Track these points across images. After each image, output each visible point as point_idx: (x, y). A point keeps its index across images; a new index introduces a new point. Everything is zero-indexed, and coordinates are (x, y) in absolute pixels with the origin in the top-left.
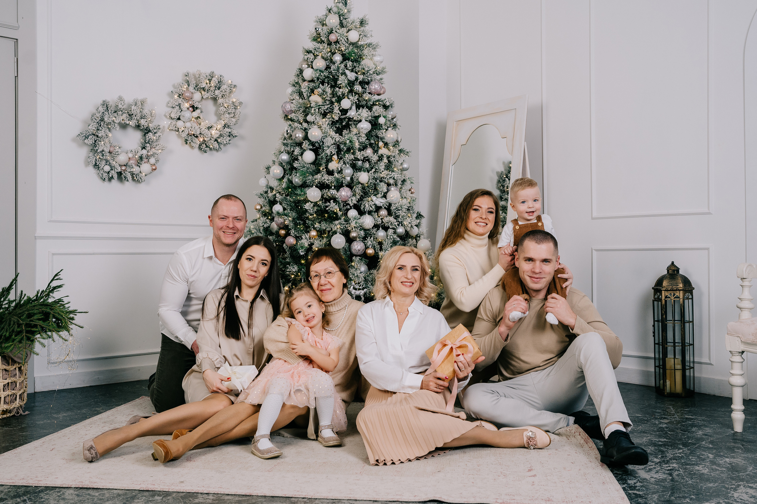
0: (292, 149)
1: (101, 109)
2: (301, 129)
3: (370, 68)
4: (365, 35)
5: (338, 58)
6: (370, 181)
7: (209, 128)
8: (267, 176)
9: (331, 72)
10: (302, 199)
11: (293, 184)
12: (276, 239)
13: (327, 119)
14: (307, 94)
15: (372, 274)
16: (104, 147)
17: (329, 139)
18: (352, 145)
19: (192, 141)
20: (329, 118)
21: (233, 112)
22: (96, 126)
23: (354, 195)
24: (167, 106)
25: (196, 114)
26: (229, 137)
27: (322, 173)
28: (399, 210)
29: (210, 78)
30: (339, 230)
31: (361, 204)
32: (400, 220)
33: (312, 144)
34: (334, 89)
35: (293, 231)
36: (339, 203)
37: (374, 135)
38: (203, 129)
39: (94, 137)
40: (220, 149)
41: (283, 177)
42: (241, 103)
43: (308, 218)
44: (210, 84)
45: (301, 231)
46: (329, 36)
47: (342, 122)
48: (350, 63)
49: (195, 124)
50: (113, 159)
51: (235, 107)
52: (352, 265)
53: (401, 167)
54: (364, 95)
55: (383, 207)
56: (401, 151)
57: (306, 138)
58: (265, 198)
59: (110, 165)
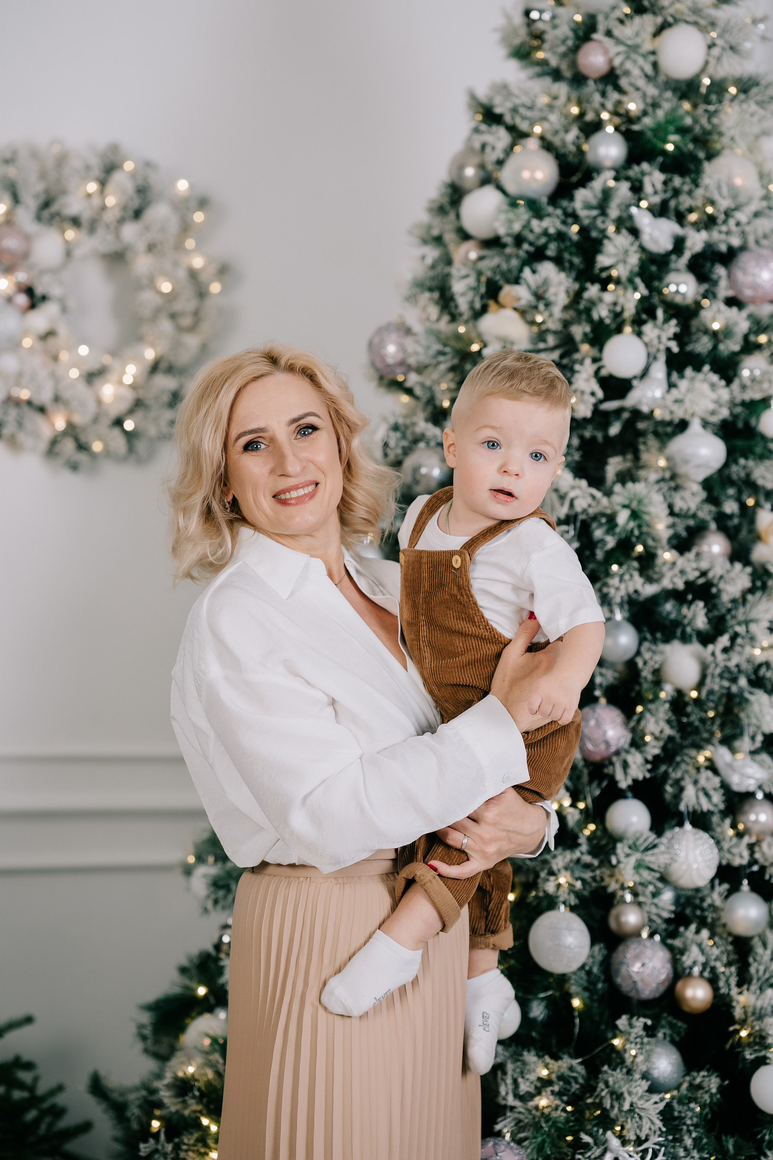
5: (608, 150)
6: (710, 680)
7: (92, 376)
9: (574, 217)
14: (473, 302)
18: (641, 525)
19: (21, 427)
23: (637, 743)
25: (40, 319)
37: (739, 484)
38: (69, 379)
40: (134, 455)
44: (102, 196)
46: (578, 48)
47: (609, 425)
48: (658, 177)
49: (36, 359)
54: (708, 312)
55: (760, 796)
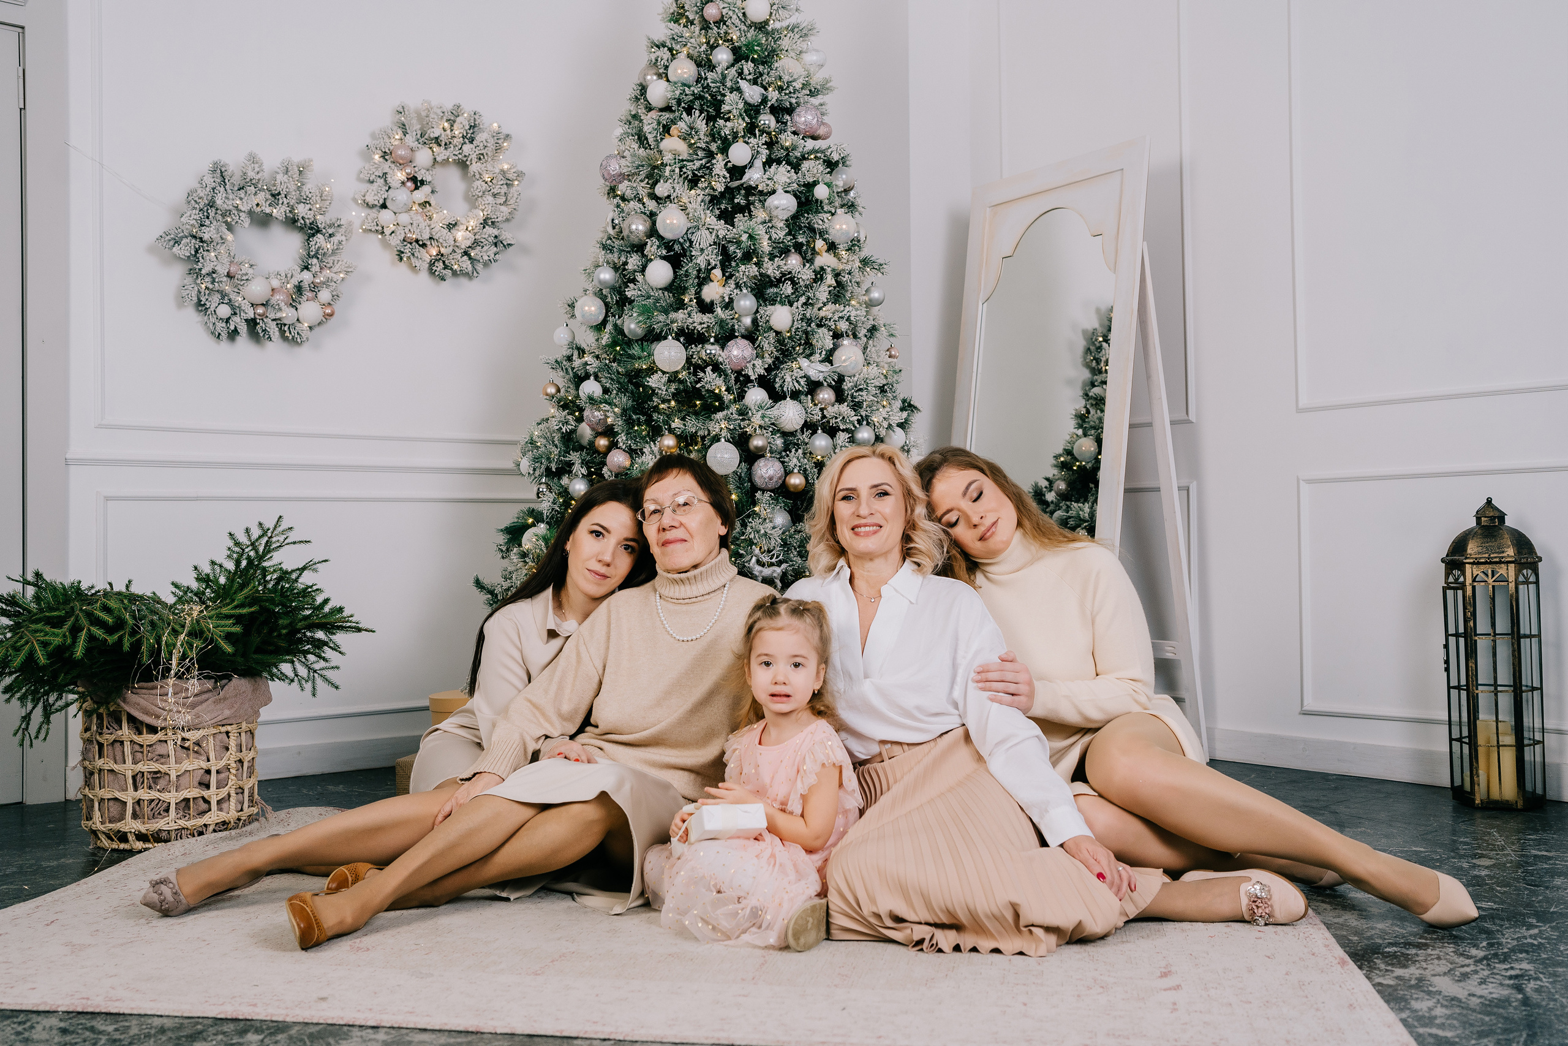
0: (623, 259)
1: (209, 180)
2: (642, 213)
3: (795, 77)
4: (784, 5)
5: (722, 56)
6: (796, 324)
7: (451, 226)
8: (571, 322)
9: (708, 87)
10: (644, 367)
11: (626, 336)
12: (588, 458)
13: (699, 191)
14: (656, 137)
15: (800, 532)
16: (215, 263)
17: (704, 233)
18: (754, 244)
19: (413, 255)
20: (704, 189)
21: (503, 191)
22: (197, 217)
23: (759, 356)
24: (359, 180)
25: (421, 195)
26: (496, 246)
27: (689, 309)
28: (861, 390)
29: (448, 116)
30: (724, 433)
31: (776, 376)
32: (863, 414)
33: (667, 245)
34: (714, 125)
35: (624, 438)
36: (726, 375)
37: (805, 227)
38: (438, 228)
39: (193, 241)
40: (475, 273)
41: (604, 323)
42: (520, 175)
43: (656, 409)
44: (452, 130)
45: (643, 438)
46: (702, 9)
47: (734, 197)
48: (750, 65)
49: (419, 217)
50: (236, 290)
51: (509, 182)
52: (754, 512)
53: (866, 298)
54: (782, 137)
55: (825, 384)
56: (865, 262)
57: (653, 232)
58: (566, 369)
59: (230, 303)
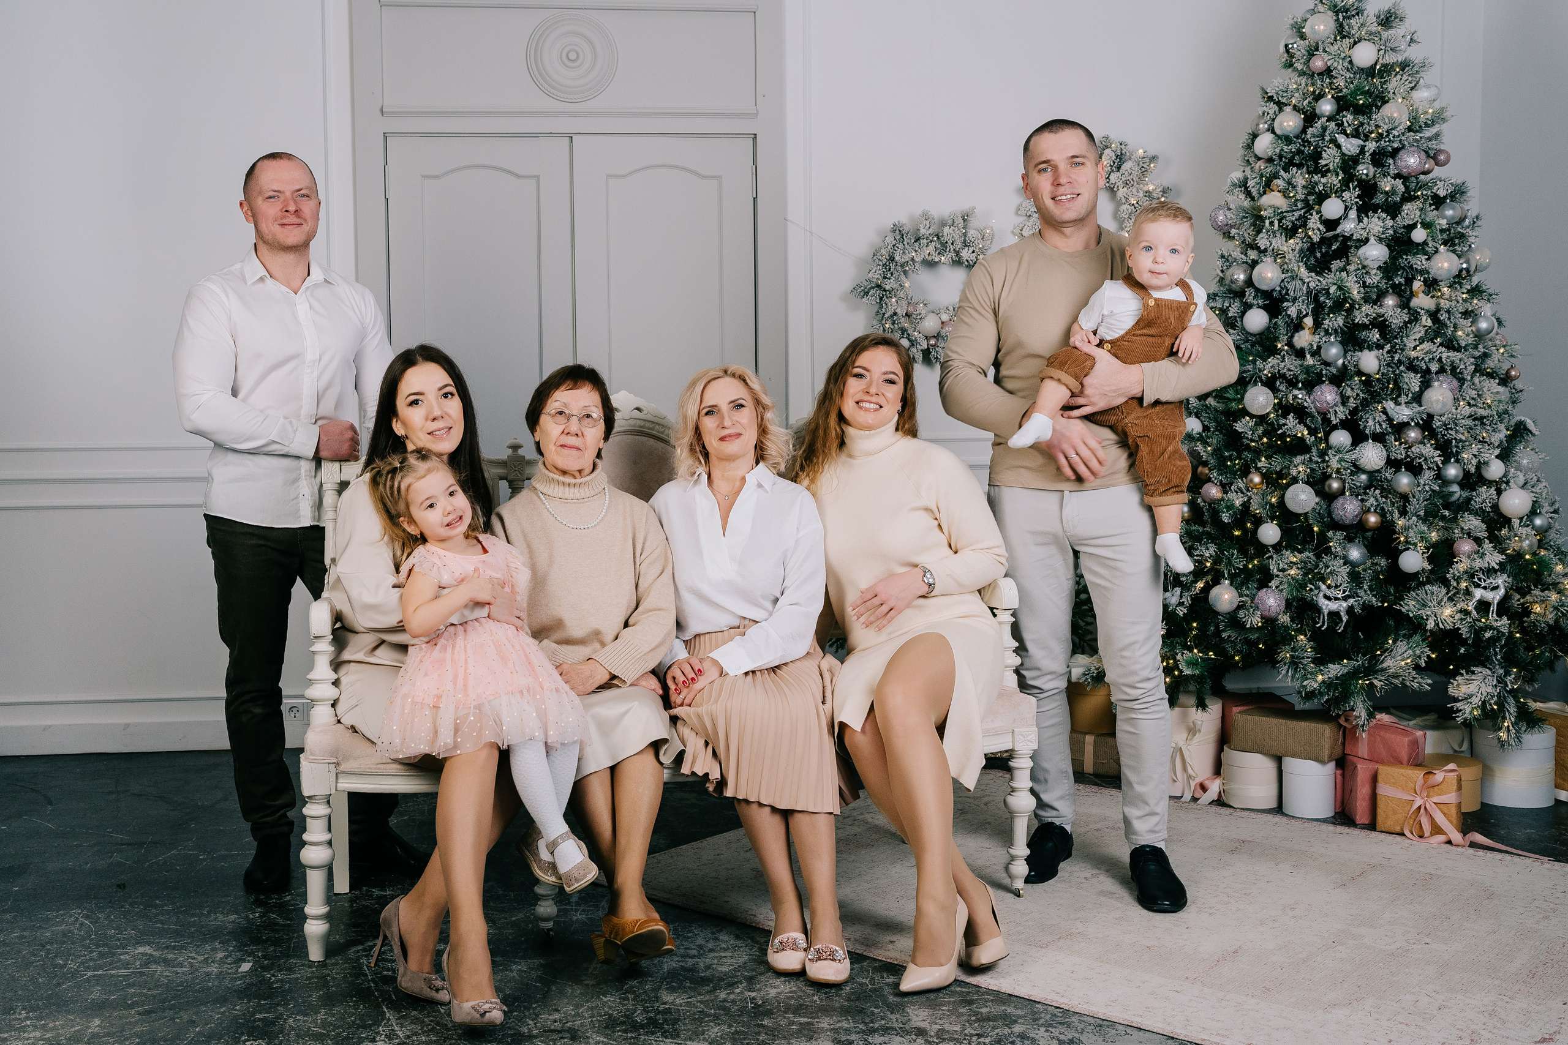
0: (1226, 304)
1: (890, 238)
2: (1243, 262)
4: (1392, 46)
5: (1326, 107)
6: (1382, 370)
9: (1307, 142)
10: (1237, 408)
13: (1298, 240)
14: (1259, 190)
15: (1376, 565)
16: (896, 307)
17: (1298, 282)
18: (1344, 294)
22: (881, 271)
23: (1343, 402)
27: (1282, 354)
28: (1449, 428)
30: (1302, 475)
31: (1359, 418)
32: (1452, 452)
33: (1264, 294)
34: (1311, 177)
35: (1217, 473)
36: (1311, 419)
37: (1403, 267)
39: (879, 291)
43: (1246, 447)
45: (1235, 473)
46: (1310, 59)
47: (1330, 245)
48: (1350, 117)
50: (913, 327)
54: (1382, 182)
55: (1413, 424)
57: (1249, 282)
59: (909, 338)
